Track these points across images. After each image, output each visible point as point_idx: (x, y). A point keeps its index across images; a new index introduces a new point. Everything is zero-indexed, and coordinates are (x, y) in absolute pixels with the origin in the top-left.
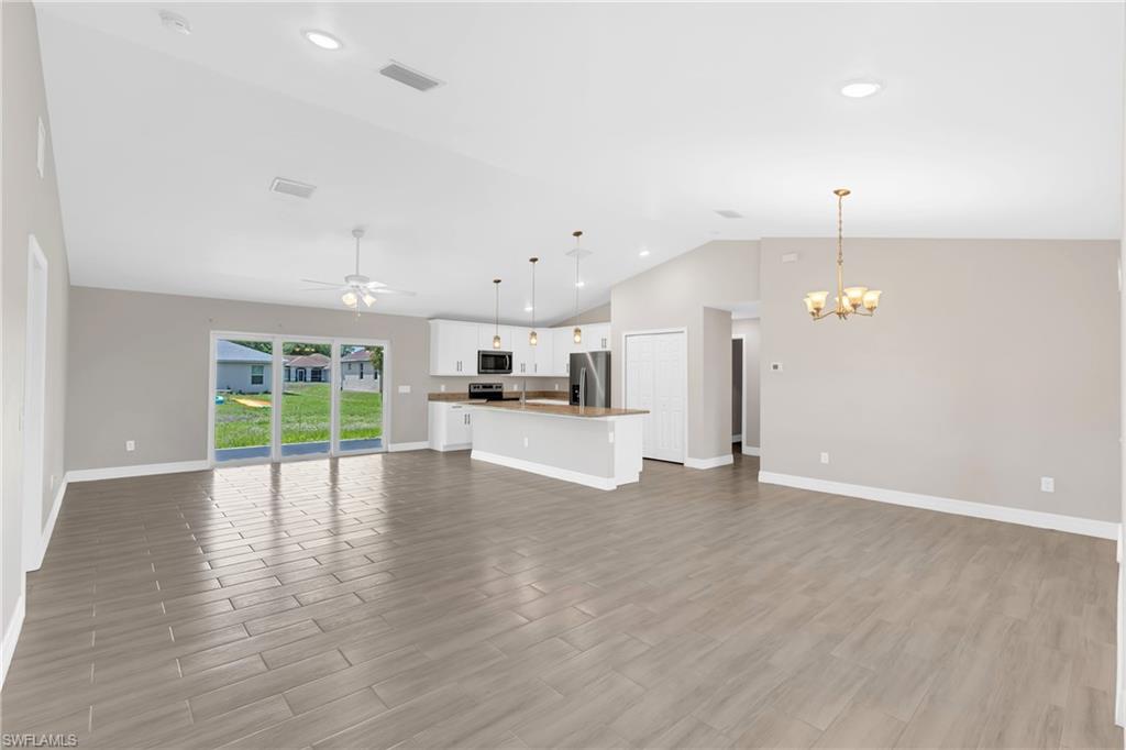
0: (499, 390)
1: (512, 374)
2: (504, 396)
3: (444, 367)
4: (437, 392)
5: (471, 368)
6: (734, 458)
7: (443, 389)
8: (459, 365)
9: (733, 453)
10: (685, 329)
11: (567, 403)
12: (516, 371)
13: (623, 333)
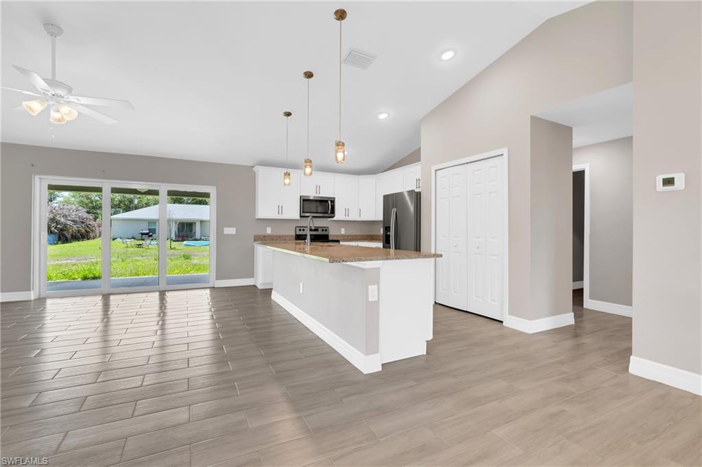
0: (324, 233)
1: (335, 219)
2: (330, 238)
3: (265, 210)
4: (263, 234)
5: (293, 212)
6: (576, 317)
7: (269, 231)
8: (280, 209)
9: (573, 311)
10: (505, 151)
11: (380, 245)
12: (339, 215)
13: (432, 167)
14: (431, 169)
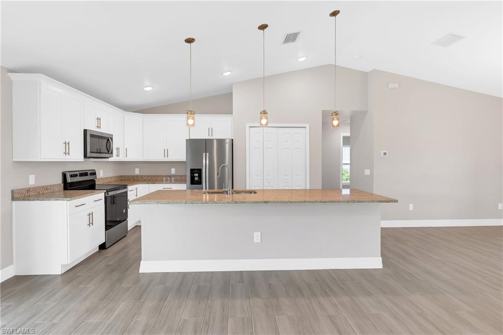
0: (93, 177)
1: (114, 158)
4: (22, 186)
10: (308, 126)
13: (247, 124)
14: (245, 125)
